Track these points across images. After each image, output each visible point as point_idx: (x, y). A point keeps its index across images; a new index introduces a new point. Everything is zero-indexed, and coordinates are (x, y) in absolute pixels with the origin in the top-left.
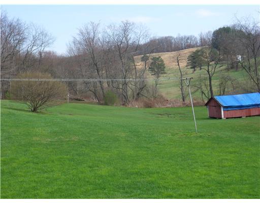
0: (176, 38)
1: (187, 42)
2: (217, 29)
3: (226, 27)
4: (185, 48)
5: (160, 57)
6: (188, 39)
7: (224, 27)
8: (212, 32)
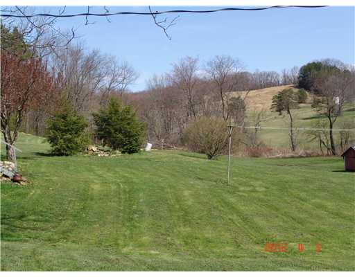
0: (254, 75)
1: (267, 80)
2: (306, 64)
3: (316, 62)
4: (265, 87)
5: (239, 97)
6: (268, 75)
7: (314, 63)
8: (299, 68)
